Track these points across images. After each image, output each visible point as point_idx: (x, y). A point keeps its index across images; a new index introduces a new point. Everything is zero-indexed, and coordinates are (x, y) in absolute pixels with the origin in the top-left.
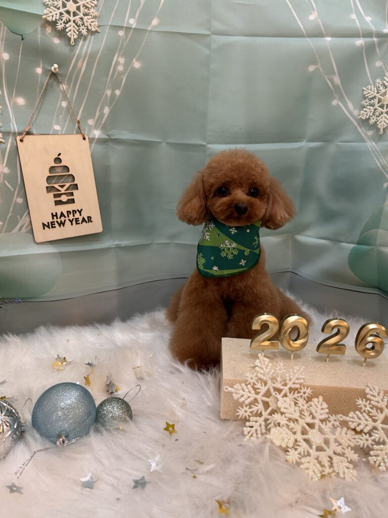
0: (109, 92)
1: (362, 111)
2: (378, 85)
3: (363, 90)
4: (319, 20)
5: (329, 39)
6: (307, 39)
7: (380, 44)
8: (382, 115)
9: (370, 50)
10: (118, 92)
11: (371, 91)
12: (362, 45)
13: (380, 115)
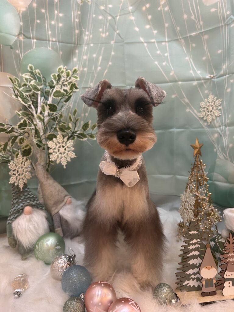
0: (83, 115)
1: (200, 114)
2: (206, 102)
3: (200, 104)
4: (175, 75)
5: (180, 83)
6: (170, 84)
7: (205, 83)
8: (209, 116)
9: (201, 85)
10: (87, 114)
11: (203, 104)
12: (196, 85)
13: (208, 116)
